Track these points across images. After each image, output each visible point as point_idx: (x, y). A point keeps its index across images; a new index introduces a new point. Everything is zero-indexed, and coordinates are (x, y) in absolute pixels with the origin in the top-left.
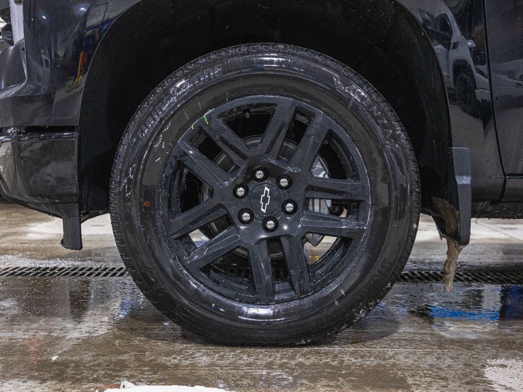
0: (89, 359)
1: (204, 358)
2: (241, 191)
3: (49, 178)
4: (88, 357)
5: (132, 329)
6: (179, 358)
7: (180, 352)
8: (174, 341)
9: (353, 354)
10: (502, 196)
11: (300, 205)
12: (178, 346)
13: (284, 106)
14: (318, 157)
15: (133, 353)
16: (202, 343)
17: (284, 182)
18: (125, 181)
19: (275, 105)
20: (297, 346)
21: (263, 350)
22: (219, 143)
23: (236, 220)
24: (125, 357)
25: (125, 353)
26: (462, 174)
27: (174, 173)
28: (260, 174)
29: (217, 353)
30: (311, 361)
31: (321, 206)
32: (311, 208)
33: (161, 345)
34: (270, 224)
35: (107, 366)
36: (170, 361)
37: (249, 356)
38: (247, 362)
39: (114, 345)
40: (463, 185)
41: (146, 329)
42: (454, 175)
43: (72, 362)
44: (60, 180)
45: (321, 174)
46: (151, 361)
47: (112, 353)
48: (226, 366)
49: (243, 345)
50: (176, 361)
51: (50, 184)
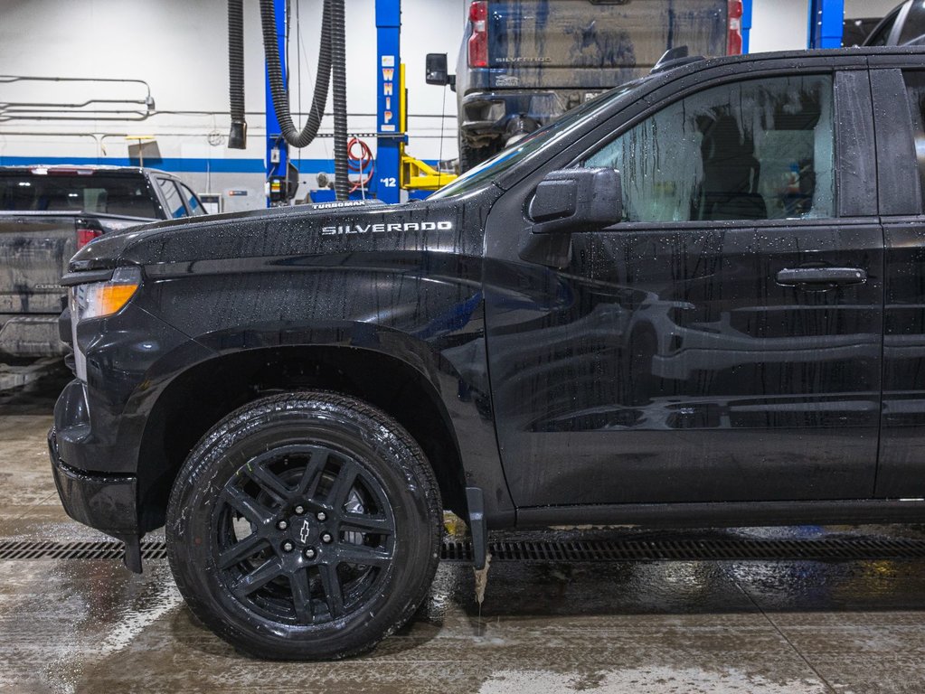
0: (148, 678)
1: (249, 676)
2: (283, 525)
3: (109, 501)
4: (147, 676)
5: (191, 640)
6: (226, 676)
7: (228, 670)
8: (226, 655)
9: (381, 669)
10: (515, 523)
11: (336, 538)
12: (229, 661)
13: (318, 452)
14: (354, 490)
15: (188, 671)
16: (250, 658)
17: (321, 516)
18: (178, 521)
19: (310, 453)
20: (334, 660)
21: (301, 665)
22: (261, 485)
23: (278, 551)
24: (179, 676)
25: (180, 671)
26: (475, 511)
27: (222, 513)
28: (299, 510)
29: (262, 669)
30: (340, 678)
31: (354, 537)
32: (347, 539)
33: (213, 660)
34: (310, 553)
35: (164, 686)
36: (218, 680)
37: (289, 672)
38: (285, 680)
39: (171, 661)
40: (475, 521)
41: (203, 640)
42: (467, 511)
43: (134, 682)
44: (120, 506)
45: (356, 508)
46: (202, 680)
47: (169, 671)
48: (265, 685)
49: (286, 660)
50: (223, 680)
51: (110, 509)
